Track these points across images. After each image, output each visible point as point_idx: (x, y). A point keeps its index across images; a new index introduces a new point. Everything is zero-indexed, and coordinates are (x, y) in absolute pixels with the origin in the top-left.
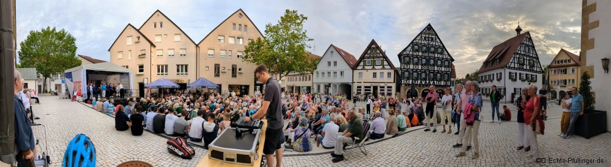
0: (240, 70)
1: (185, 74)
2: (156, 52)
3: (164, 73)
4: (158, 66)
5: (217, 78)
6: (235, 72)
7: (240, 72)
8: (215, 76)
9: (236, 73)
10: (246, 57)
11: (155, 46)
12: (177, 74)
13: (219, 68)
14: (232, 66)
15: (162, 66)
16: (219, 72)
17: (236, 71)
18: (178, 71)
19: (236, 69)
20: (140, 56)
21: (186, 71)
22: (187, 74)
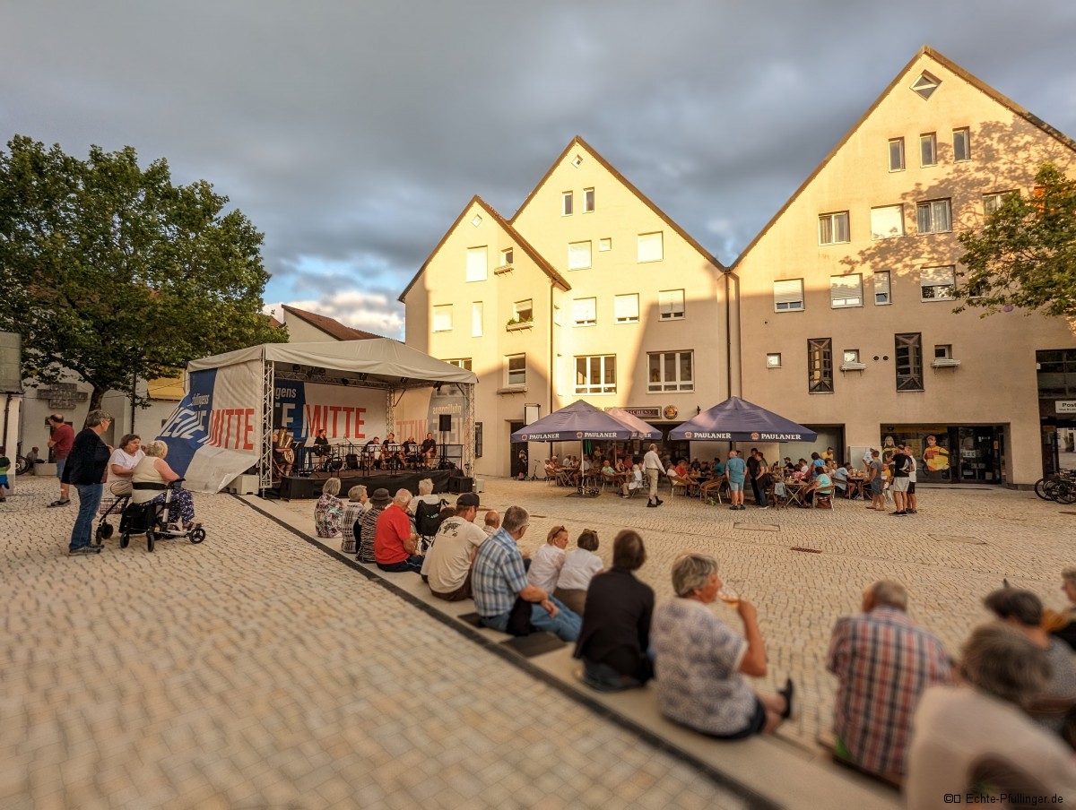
0: (940, 353)
1: (683, 387)
2: (570, 307)
3: (603, 385)
4: (581, 363)
5: (822, 399)
6: (911, 366)
7: (940, 362)
8: (811, 390)
9: (920, 371)
10: (977, 287)
11: (566, 287)
12: (652, 388)
13: (828, 356)
14: (897, 342)
15: (595, 361)
16: (828, 373)
17: (919, 360)
18: (655, 374)
19: (919, 351)
20: (512, 322)
21: (687, 374)
22: (691, 387)
